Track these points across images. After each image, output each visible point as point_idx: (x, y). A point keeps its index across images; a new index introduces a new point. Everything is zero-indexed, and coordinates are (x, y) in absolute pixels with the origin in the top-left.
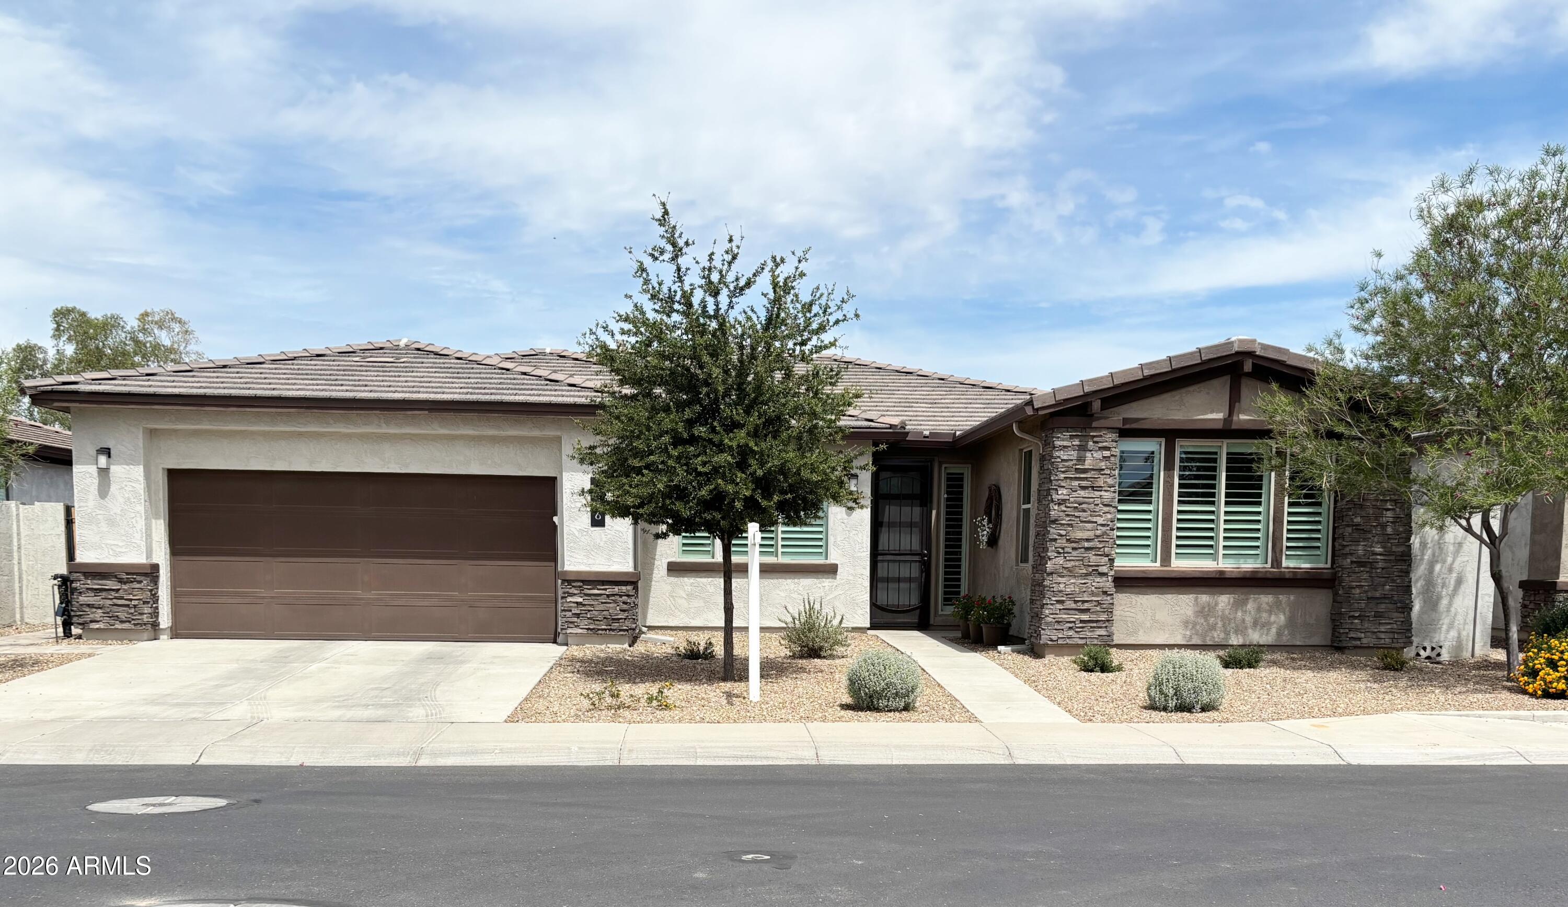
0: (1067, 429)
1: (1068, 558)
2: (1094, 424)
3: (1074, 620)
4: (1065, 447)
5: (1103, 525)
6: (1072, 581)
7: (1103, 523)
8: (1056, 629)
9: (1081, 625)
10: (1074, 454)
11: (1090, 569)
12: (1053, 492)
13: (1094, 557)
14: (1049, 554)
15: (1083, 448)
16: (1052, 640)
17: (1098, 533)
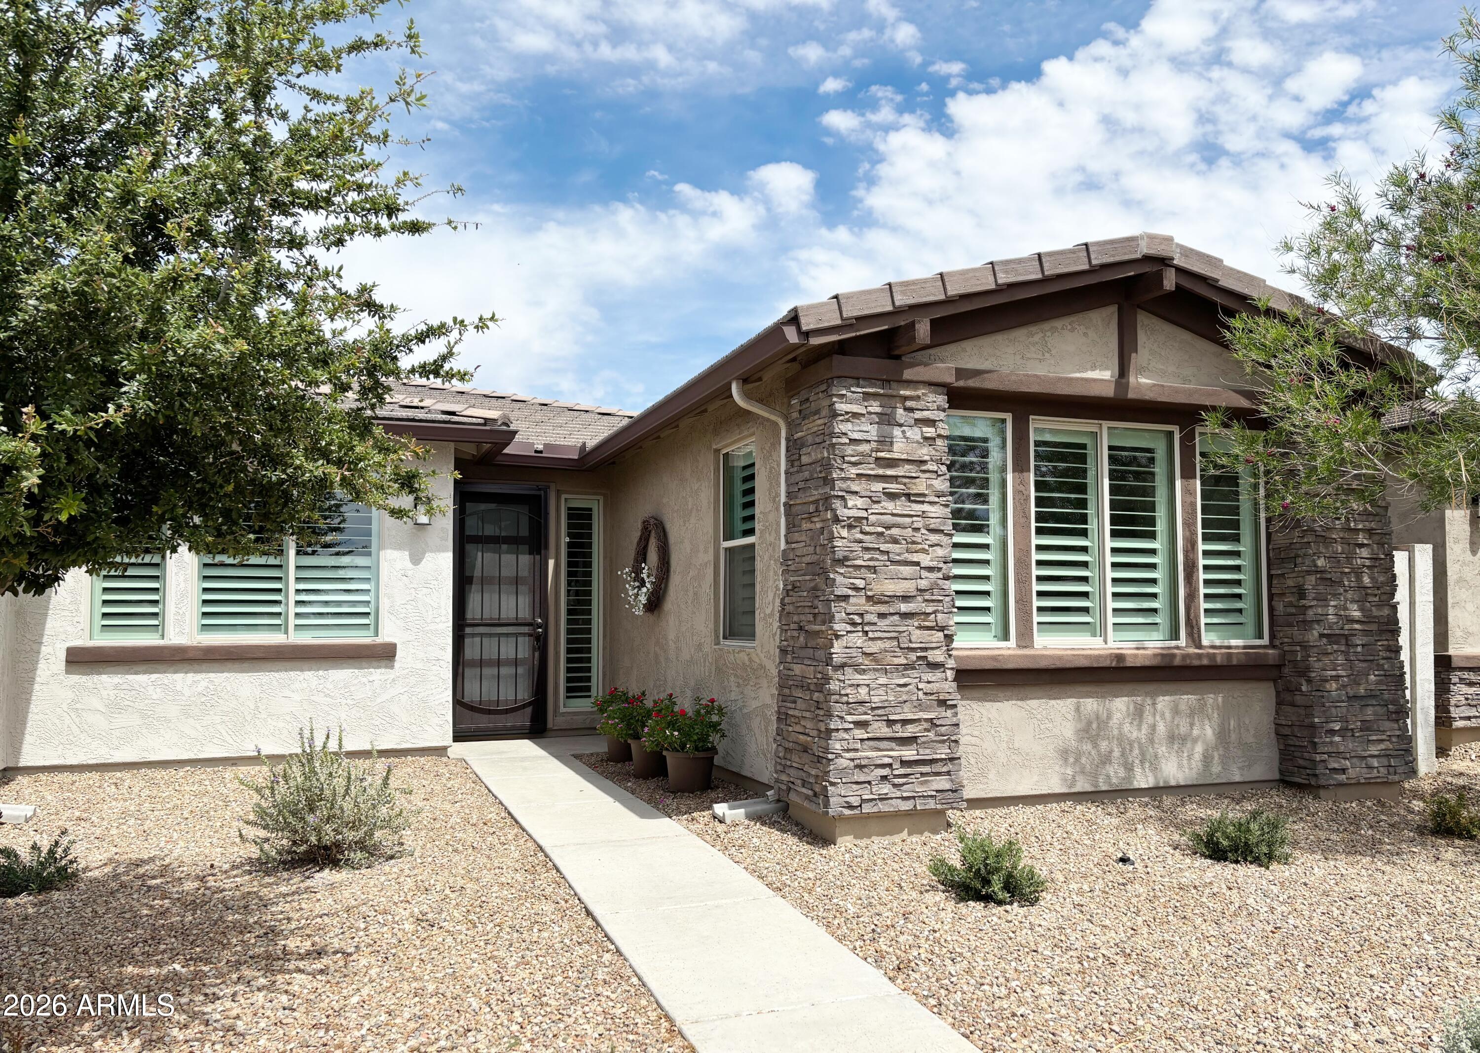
0: (857, 380)
1: (871, 635)
2: (908, 374)
3: (890, 761)
4: (856, 415)
5: (930, 569)
6: (883, 680)
7: (931, 564)
8: (857, 783)
9: (902, 771)
10: (872, 431)
11: (913, 656)
12: (837, 504)
13: (918, 632)
14: (836, 627)
15: (886, 420)
16: (851, 807)
17: (923, 584)
